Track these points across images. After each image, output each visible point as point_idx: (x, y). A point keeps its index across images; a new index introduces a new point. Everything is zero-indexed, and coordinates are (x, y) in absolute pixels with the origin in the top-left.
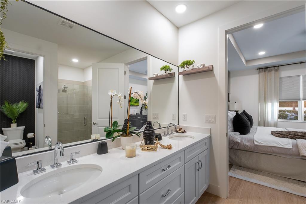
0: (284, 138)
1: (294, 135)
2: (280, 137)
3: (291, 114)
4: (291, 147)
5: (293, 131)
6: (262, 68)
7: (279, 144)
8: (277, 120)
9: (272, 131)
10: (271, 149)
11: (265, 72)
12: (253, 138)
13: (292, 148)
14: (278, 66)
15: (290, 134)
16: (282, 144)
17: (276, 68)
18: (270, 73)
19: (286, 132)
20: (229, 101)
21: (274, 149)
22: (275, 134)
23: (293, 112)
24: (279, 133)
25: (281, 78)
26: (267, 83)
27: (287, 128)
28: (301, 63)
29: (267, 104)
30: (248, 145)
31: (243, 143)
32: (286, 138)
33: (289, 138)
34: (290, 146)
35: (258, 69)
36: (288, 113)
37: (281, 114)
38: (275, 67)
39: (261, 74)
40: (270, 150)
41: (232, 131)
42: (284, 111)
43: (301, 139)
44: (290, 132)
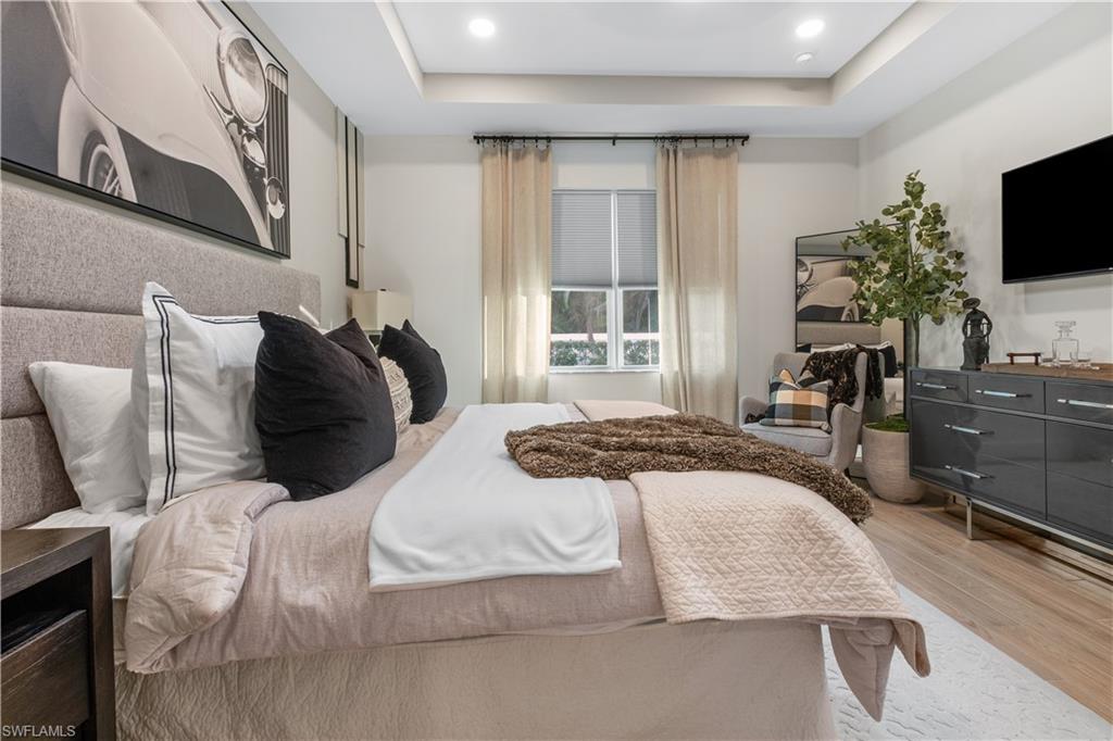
0: (572, 474)
1: (620, 448)
2: (550, 476)
3: (582, 355)
4: (612, 561)
5: (608, 421)
6: (494, 138)
7: (538, 545)
8: (547, 371)
9: (511, 434)
10: (490, 610)
11: (504, 156)
12: (364, 526)
13: (619, 563)
14: (549, 139)
15: (597, 445)
16: (560, 544)
17: (542, 145)
18: (521, 162)
19: (575, 429)
20: (352, 284)
21: (508, 600)
22: (527, 452)
23: (587, 346)
24: (545, 440)
25: (557, 194)
26: (510, 208)
27: (581, 403)
28: (614, 139)
29: (510, 302)
30: (311, 612)
31: (277, 599)
32: (581, 474)
33: (593, 475)
34: (605, 554)
35: (478, 139)
36: (576, 351)
37: (561, 353)
38: (537, 139)
39: (488, 161)
40: (484, 613)
41: (241, 476)
42: (568, 345)
43: (654, 468)
44: (597, 428)
